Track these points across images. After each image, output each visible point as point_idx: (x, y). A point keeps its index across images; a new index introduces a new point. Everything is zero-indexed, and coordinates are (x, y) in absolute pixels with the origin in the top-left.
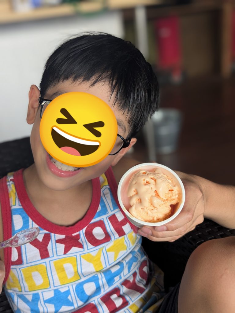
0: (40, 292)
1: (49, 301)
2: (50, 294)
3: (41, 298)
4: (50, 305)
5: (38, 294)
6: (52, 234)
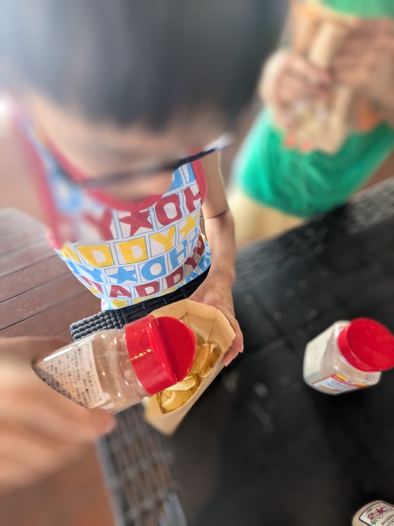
6: (114, 212)
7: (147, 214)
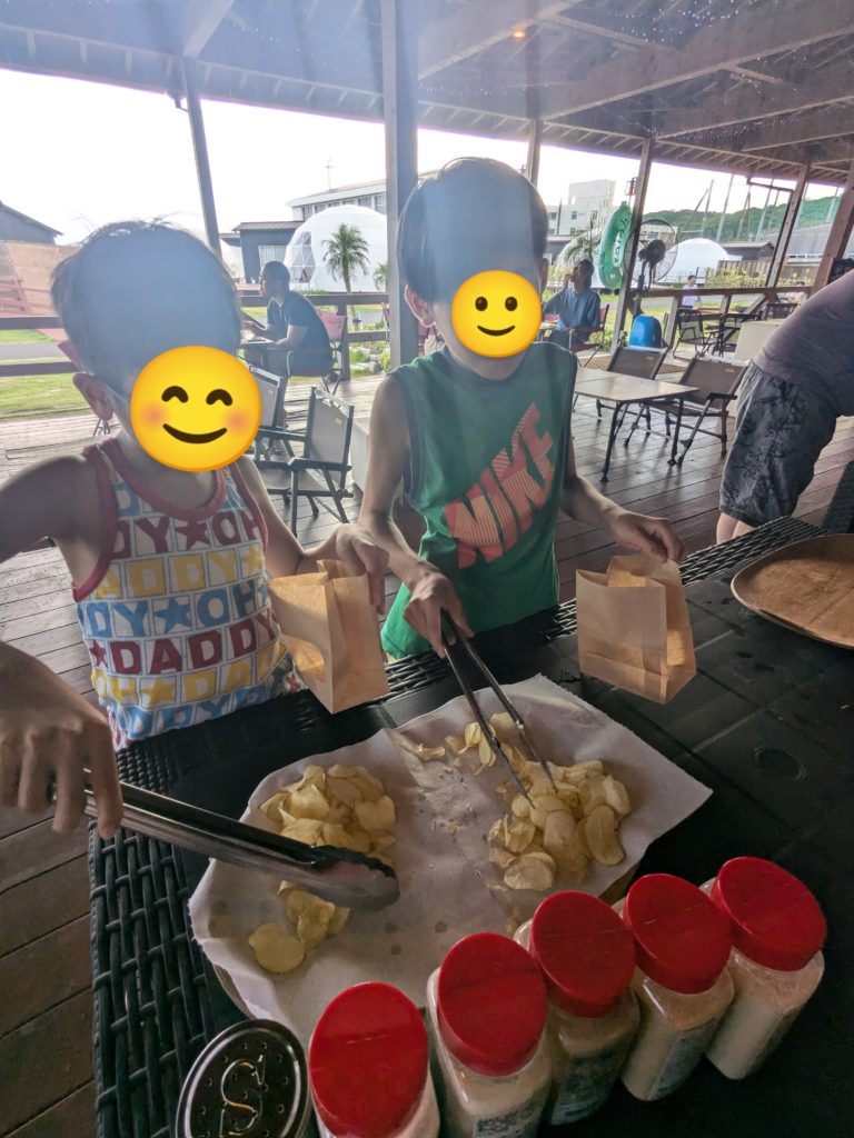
0: (149, 599)
1: (160, 614)
2: (163, 605)
3: (150, 608)
4: (160, 619)
5: (146, 602)
6: (171, 520)
7: (204, 527)
